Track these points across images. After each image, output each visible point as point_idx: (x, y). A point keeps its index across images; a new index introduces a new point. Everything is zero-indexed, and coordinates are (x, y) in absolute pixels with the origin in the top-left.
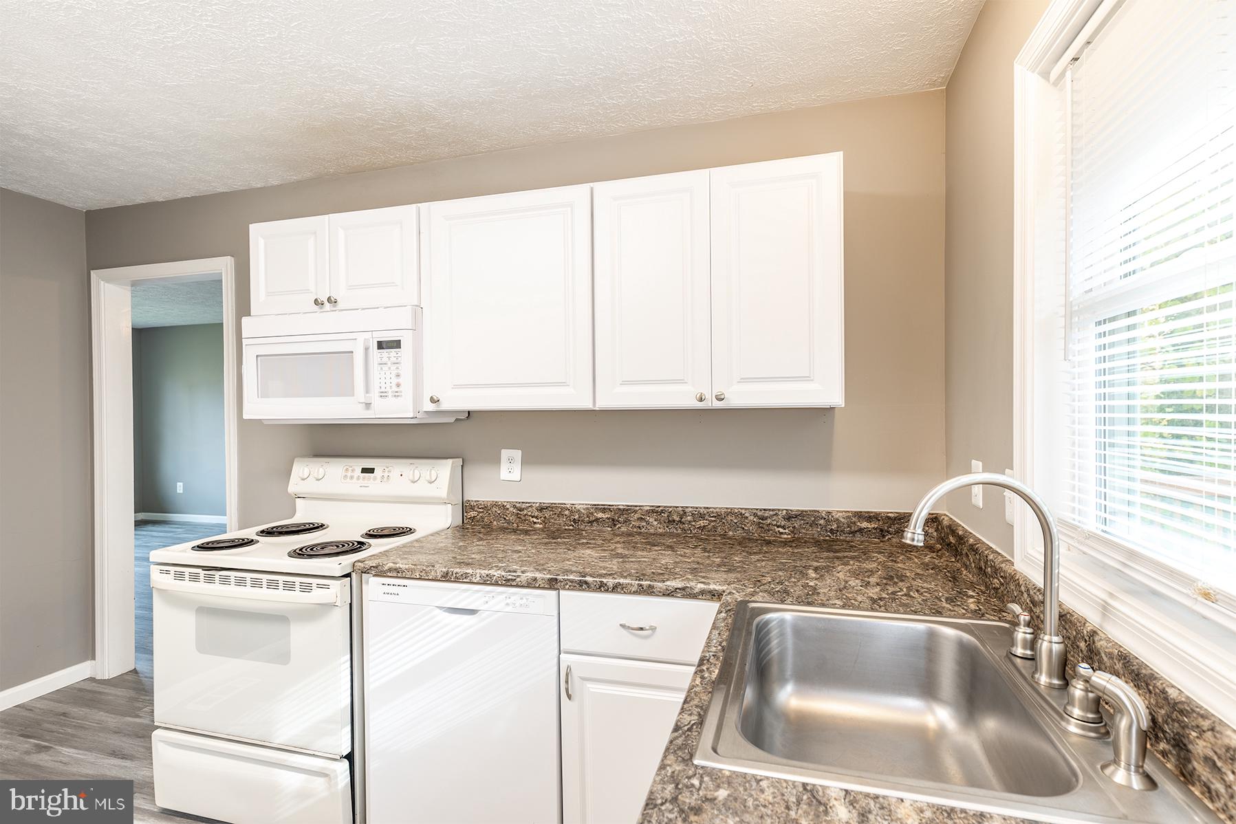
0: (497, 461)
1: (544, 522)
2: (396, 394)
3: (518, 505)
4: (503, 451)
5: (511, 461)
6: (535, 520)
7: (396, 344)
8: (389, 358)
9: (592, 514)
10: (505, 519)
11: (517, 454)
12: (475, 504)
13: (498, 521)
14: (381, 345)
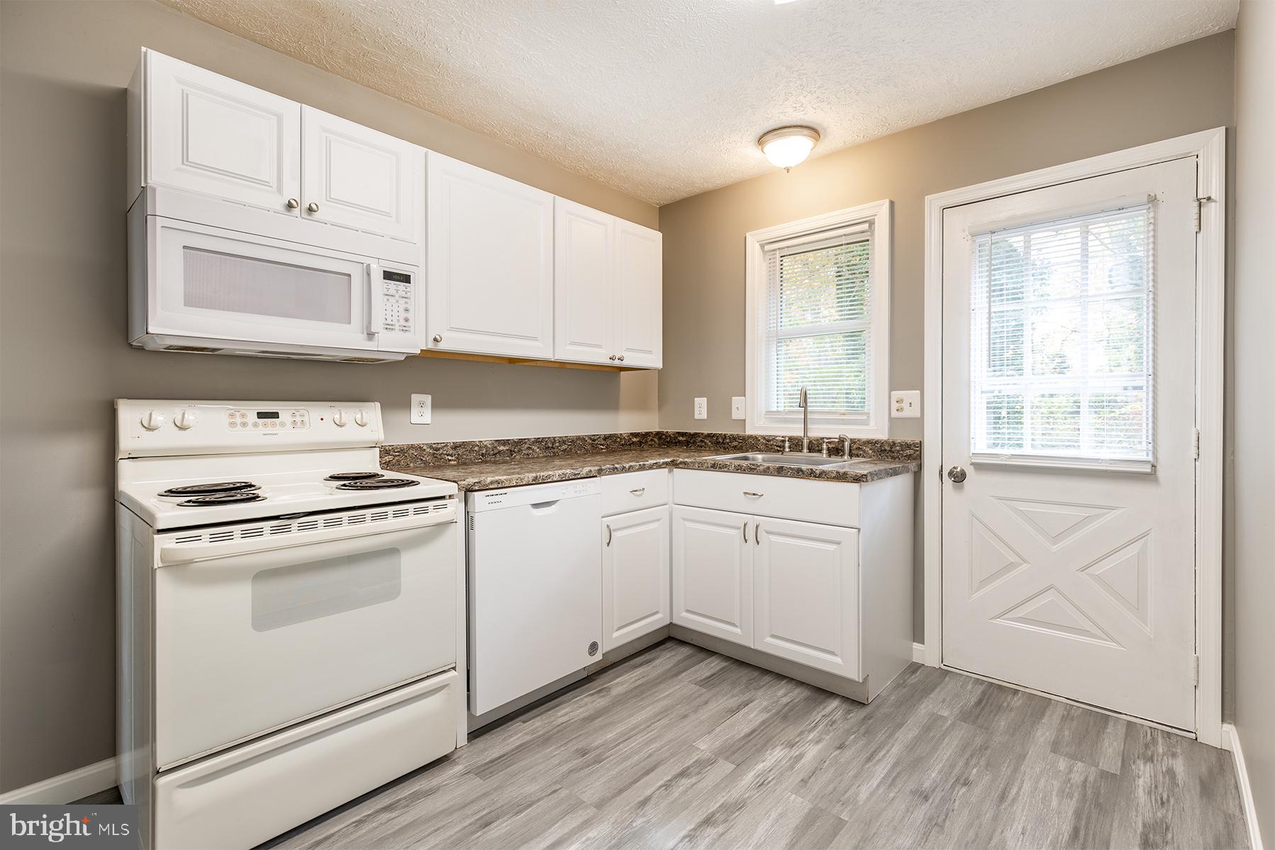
0: (407, 405)
1: (457, 458)
2: (404, 328)
3: (434, 446)
4: (413, 396)
5: (422, 405)
6: (450, 458)
7: (406, 279)
8: (397, 291)
9: (496, 447)
10: (422, 460)
11: (428, 399)
12: (390, 448)
13: (415, 462)
14: (388, 276)
